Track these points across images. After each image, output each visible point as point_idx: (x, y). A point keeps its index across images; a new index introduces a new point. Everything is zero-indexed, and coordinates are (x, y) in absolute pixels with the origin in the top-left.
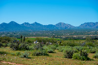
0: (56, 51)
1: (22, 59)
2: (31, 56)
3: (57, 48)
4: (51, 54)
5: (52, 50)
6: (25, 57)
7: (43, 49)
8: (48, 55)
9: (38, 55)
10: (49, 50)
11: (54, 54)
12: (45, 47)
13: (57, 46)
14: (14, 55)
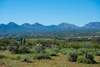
0: (59, 54)
1: (23, 63)
2: (32, 60)
3: (60, 51)
4: (54, 57)
5: (55, 53)
6: (25, 60)
7: (45, 52)
8: (50, 58)
9: (39, 58)
10: (51, 53)
11: (56, 57)
12: (47, 50)
13: (60, 49)
14: (13, 59)
